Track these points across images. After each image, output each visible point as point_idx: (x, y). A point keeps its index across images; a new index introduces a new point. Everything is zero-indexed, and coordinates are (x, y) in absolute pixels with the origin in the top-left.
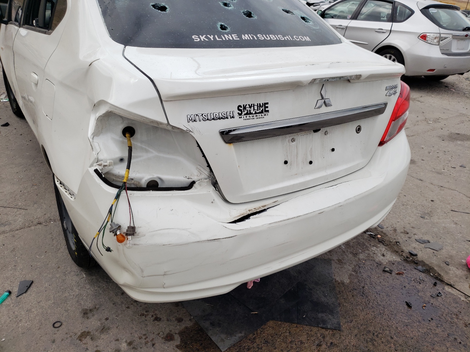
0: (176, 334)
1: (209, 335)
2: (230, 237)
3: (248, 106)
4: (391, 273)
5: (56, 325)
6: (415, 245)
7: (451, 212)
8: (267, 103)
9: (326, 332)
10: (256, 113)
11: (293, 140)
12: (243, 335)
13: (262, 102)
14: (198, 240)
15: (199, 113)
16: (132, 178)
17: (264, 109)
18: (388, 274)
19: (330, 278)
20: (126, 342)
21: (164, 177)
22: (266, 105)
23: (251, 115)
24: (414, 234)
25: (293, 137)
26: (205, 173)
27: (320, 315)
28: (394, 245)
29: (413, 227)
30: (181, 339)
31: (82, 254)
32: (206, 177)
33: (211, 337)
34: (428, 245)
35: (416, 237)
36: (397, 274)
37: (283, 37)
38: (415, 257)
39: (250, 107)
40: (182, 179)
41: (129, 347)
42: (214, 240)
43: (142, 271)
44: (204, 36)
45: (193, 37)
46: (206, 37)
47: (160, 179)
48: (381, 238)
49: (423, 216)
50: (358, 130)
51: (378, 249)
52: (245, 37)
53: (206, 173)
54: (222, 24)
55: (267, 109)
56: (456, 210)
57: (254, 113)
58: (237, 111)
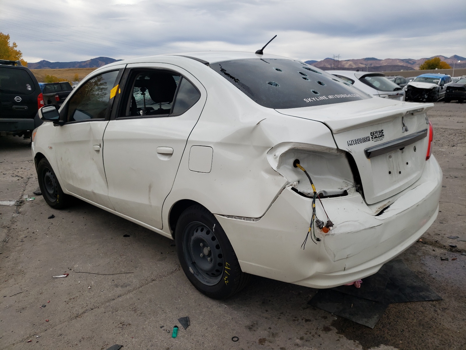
0: (330, 326)
1: (354, 321)
2: (379, 225)
3: (375, 133)
4: (448, 260)
5: (234, 339)
6: (450, 241)
7: (458, 216)
8: (382, 130)
9: (433, 303)
10: (379, 137)
11: (390, 157)
12: (378, 316)
13: (380, 129)
14: (365, 228)
15: (354, 139)
16: (309, 193)
17: (381, 134)
18: (447, 261)
19: (409, 271)
20: (297, 338)
21: (327, 190)
22: (383, 132)
23: (377, 138)
24: (444, 234)
25: (390, 155)
26: (350, 184)
27: (421, 294)
28: (435, 243)
29: (440, 230)
30: (336, 328)
31: (235, 280)
32: (352, 186)
33: (357, 322)
34: (458, 239)
35: (447, 236)
36: (453, 260)
37: (347, 95)
38: (456, 248)
39: (376, 133)
40: (337, 190)
41: (303, 341)
42: (373, 227)
43: (335, 256)
44: (310, 99)
45: (304, 100)
46: (311, 99)
47: (325, 192)
48: (422, 241)
49: (441, 222)
50: (415, 150)
51: (427, 248)
52: (330, 97)
53: (352, 184)
54: (313, 90)
55: (383, 134)
56: (460, 214)
57: (378, 137)
58: (370, 137)
